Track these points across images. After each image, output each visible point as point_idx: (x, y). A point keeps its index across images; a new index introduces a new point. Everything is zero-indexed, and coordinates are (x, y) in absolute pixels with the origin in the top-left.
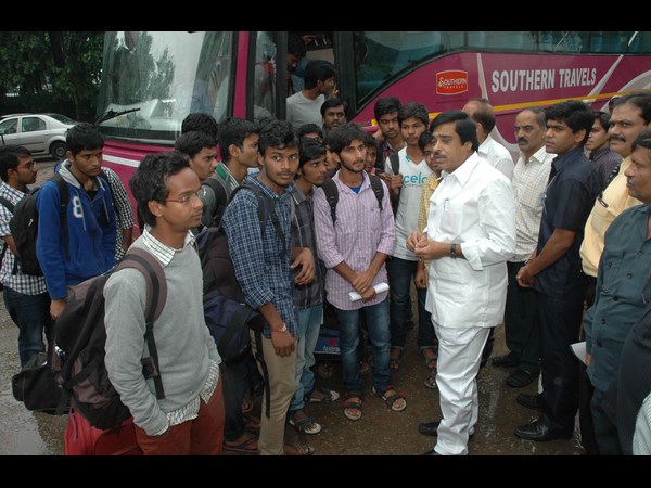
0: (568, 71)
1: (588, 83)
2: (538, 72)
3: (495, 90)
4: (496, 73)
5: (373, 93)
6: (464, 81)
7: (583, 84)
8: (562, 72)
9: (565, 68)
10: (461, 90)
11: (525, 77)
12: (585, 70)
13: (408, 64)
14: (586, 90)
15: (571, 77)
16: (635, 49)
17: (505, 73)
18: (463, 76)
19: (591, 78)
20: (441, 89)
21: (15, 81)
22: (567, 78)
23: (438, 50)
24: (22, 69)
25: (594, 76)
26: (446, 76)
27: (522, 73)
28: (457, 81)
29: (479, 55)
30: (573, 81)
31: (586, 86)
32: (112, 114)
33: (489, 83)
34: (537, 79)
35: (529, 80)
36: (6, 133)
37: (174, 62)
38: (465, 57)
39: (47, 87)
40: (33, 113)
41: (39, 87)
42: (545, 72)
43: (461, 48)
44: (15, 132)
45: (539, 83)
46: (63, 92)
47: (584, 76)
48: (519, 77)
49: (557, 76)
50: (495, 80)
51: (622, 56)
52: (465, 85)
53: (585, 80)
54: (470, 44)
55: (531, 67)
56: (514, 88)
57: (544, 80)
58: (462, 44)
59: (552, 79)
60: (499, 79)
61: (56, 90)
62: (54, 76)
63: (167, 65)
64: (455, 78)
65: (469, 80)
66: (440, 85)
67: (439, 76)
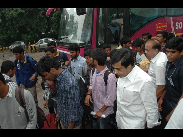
3: (177, 28)
4: (177, 23)
5: (135, 32)
6: (166, 26)
10: (165, 29)
13: (147, 22)
17: (181, 23)
20: (158, 29)
21: (44, 30)
23: (157, 17)
24: (45, 27)
26: (159, 25)
28: (163, 26)
29: (171, 18)
32: (61, 39)
33: (175, 26)
36: (40, 43)
38: (166, 18)
39: (52, 31)
40: (48, 38)
41: (49, 31)
44: (42, 43)
46: (55, 32)
50: (177, 25)
52: (166, 27)
54: (168, 14)
58: (165, 15)
60: (179, 25)
61: (53, 32)
62: (53, 28)
63: (77, 24)
64: (163, 25)
65: (167, 26)
66: (158, 28)
67: (157, 25)
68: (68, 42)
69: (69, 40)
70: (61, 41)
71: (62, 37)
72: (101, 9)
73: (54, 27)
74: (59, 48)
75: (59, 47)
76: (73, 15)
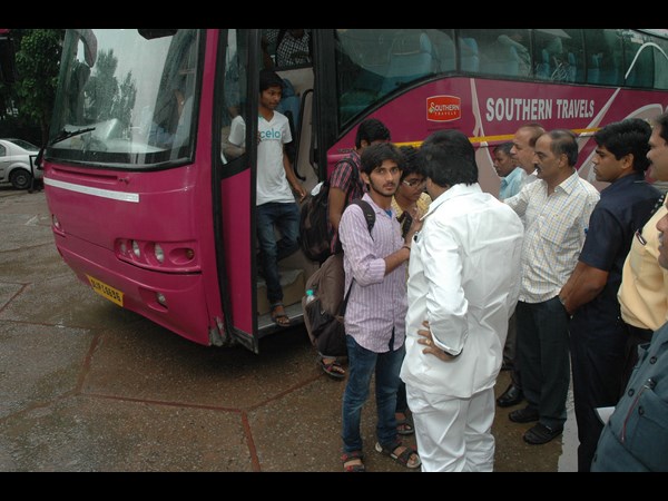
0: (566, 101)
1: (587, 115)
2: (535, 101)
3: (490, 119)
4: (490, 100)
5: (355, 119)
6: (457, 107)
7: (582, 115)
8: (559, 102)
9: (563, 98)
10: (454, 116)
11: (521, 106)
12: (583, 102)
13: (395, 87)
14: (584, 123)
15: (569, 109)
16: (631, 84)
17: (500, 101)
18: (455, 102)
19: (589, 110)
20: (432, 115)
22: (565, 109)
23: (428, 73)
25: (592, 108)
26: (438, 102)
27: (518, 102)
28: (449, 108)
29: (472, 80)
30: (571, 113)
31: (584, 119)
33: (484, 111)
34: (534, 109)
35: (526, 109)
37: (137, 86)
38: (458, 82)
42: (541, 101)
43: (452, 72)
45: (536, 113)
46: (28, 118)
47: (582, 108)
48: (515, 106)
49: (555, 108)
50: (490, 108)
51: (619, 89)
52: (457, 111)
53: (583, 112)
54: (463, 68)
55: (527, 96)
56: (509, 118)
57: (541, 110)
58: (455, 68)
59: (549, 110)
60: (494, 107)
61: (22, 114)
62: (19, 101)
63: (129, 89)
64: (447, 104)
65: (461, 107)
66: (431, 111)
67: (430, 101)
68: (94, 148)
69: (98, 142)
70: (65, 144)
71: (69, 128)
72: (232, 33)
73: (25, 93)
74: (53, 172)
75: (57, 170)
76: (111, 53)
